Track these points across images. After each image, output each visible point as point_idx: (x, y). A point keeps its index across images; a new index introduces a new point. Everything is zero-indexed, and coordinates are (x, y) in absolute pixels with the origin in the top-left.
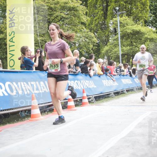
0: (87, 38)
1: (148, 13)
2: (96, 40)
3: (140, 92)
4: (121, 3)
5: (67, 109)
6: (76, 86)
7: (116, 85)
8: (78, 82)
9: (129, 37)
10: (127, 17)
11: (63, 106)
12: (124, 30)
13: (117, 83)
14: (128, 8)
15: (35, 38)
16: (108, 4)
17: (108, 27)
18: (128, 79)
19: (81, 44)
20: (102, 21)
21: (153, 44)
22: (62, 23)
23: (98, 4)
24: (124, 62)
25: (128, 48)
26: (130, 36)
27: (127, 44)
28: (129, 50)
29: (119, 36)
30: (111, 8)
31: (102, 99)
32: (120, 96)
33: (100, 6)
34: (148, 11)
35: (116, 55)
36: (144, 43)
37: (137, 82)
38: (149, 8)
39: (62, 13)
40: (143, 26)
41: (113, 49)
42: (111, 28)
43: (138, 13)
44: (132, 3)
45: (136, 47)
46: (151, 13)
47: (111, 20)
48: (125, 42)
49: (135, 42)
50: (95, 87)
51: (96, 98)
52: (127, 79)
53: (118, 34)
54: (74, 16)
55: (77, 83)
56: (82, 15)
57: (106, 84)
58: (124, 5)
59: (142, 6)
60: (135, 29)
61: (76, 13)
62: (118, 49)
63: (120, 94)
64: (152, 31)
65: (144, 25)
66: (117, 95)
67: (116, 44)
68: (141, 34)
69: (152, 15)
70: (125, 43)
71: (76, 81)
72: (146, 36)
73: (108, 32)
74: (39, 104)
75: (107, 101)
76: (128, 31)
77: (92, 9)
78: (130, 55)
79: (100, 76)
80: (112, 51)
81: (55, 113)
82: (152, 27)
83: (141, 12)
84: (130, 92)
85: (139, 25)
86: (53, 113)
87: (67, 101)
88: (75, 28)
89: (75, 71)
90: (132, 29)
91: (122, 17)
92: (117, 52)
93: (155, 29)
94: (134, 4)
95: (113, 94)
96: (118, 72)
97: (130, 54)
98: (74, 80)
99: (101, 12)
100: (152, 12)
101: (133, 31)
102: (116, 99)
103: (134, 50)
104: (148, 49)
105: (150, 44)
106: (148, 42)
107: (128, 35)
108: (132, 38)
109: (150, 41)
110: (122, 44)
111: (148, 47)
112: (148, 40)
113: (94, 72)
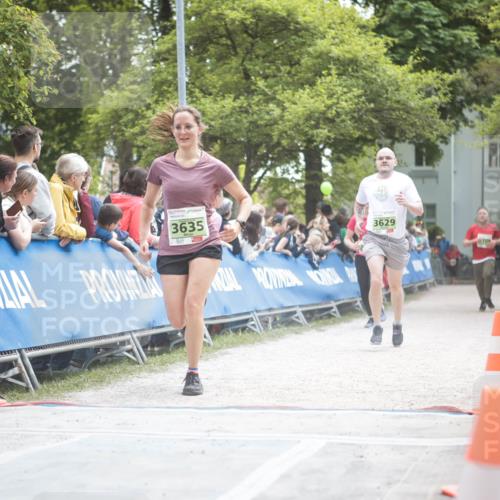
3: (280, 336)
9: (234, 48)
12: (209, 5)
21: (357, 91)
25: (229, 103)
26: (238, 39)
27: (220, 83)
28: (232, 114)
29: (180, 37)
36: (312, 84)
37: (267, 286)
45: (267, 101)
48: (212, 71)
49: (266, 77)
50: (41, 304)
53: (173, 27)
57: (102, 290)
60: (265, 3)
64: (352, 18)
66: (160, 353)
67: (163, 83)
68: (297, 32)
70: (212, 79)
72: (322, 45)
75: (101, 381)
76: (228, 12)
78: (235, 142)
79: (66, 249)
80: (144, 117)
84: (231, 337)
90: (250, 5)
93: (371, 10)
95: (135, 345)
97: (235, 135)
101: (254, 17)
102: (152, 371)
103: (255, 117)
104: (331, 114)
105: (339, 90)
106: (330, 81)
107: (229, 35)
108: (248, 52)
109: (339, 75)
110: (197, 84)
111: (329, 102)
112: (332, 66)
113: (37, 221)
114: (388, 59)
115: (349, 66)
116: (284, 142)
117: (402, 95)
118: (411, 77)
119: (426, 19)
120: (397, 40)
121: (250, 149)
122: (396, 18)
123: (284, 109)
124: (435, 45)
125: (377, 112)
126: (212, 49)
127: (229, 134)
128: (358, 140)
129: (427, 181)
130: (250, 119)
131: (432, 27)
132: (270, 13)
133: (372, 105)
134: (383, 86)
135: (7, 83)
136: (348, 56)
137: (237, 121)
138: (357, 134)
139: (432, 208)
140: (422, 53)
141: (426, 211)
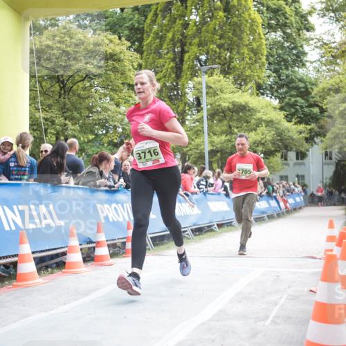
1: (264, 70)
4: (211, 47)
5: (93, 263)
6: (113, 214)
7: (197, 214)
8: (117, 208)
9: (225, 117)
10: (222, 77)
11: (85, 256)
12: (215, 101)
13: (199, 210)
14: (225, 59)
15: (31, 113)
16: (185, 47)
17: (184, 95)
18: (221, 202)
19: (127, 128)
20: (172, 83)
21: (273, 133)
22: (88, 84)
23: (164, 47)
24: (215, 166)
25: (223, 138)
26: (227, 114)
27: (220, 130)
28: (224, 142)
29: (205, 113)
30: (189, 56)
31: (167, 243)
32: (205, 235)
33: (168, 53)
34: (264, 65)
35: (197, 151)
36: (255, 130)
38: (267, 60)
39: (88, 65)
40: (253, 94)
41: (193, 140)
42: (190, 97)
43: (244, 68)
44: (232, 49)
46: (270, 70)
47: (190, 80)
48: (217, 126)
49: (237, 128)
50: (154, 217)
51: (155, 241)
52: (219, 201)
53: (202, 109)
54: (113, 72)
55: (115, 208)
56: (130, 70)
58: (215, 52)
59: (252, 55)
60: (237, 100)
61: (117, 66)
62: (202, 140)
63: (205, 232)
64: (270, 105)
65: (255, 93)
66: (199, 235)
67: (198, 131)
68: (249, 110)
69: (271, 73)
70: (217, 129)
71: (114, 205)
72: (259, 115)
73: (183, 105)
74: (33, 253)
76: (222, 104)
77: (151, 57)
78: (226, 153)
80: (191, 144)
81: (67, 270)
82: (271, 97)
83: (250, 68)
84: (226, 228)
85: (245, 93)
86: (63, 270)
87: (94, 245)
88: (116, 96)
89: (112, 184)
90: (231, 101)
91: (211, 75)
92: (201, 145)
93: (278, 101)
94: (236, 50)
95: (189, 232)
96: (201, 186)
97: (226, 150)
98: (110, 202)
99: (169, 64)
100: (272, 68)
101: (233, 105)
102: (196, 242)
104: (263, 141)
105: (266, 132)
106: (263, 128)
107: (223, 112)
108: (231, 118)
109: (266, 126)
110: (211, 131)
111: (262, 137)
112: (263, 123)
114: (285, 120)
115: (269, 123)
117: (291, 134)
119: (299, 104)
120: (288, 113)
122: (287, 104)
124: (303, 114)
125: (281, 140)
126: (217, 117)
127: (224, 150)
128: (274, 151)
129: (301, 166)
131: (301, 107)
134: (283, 130)
138: (273, 149)
139: (303, 177)
140: (298, 117)
141: (301, 178)
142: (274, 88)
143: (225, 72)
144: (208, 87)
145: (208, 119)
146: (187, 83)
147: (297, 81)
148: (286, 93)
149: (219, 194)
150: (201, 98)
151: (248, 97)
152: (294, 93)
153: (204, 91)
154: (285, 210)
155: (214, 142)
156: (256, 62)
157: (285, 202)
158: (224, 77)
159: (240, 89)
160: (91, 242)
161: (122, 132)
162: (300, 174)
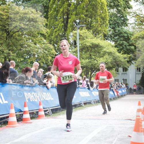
0: (46, 50)
1: (108, 28)
2: (54, 52)
3: (97, 105)
4: (82, 16)
5: (22, 122)
6: (32, 98)
9: (88, 50)
10: (87, 31)
12: (83, 42)
13: (75, 96)
14: (89, 22)
16: (69, 16)
17: (68, 39)
18: (86, 92)
19: (40, 55)
20: (62, 33)
21: (111, 58)
23: (58, 16)
24: (83, 74)
25: (87, 60)
26: (89, 49)
27: (86, 57)
29: (78, 48)
30: (71, 20)
31: (59, 112)
32: (78, 108)
33: (61, 18)
34: (108, 25)
36: (103, 57)
37: (95, 95)
38: (109, 22)
40: (102, 39)
42: (71, 41)
43: (98, 26)
44: (92, 17)
45: (94, 60)
47: (71, 32)
48: (84, 54)
49: (94, 56)
50: (53, 99)
51: (53, 111)
52: (84, 91)
53: (77, 46)
58: (84, 18)
59: (102, 20)
60: (94, 42)
64: (110, 45)
65: (103, 39)
68: (100, 47)
69: (111, 29)
70: (84, 56)
71: (33, 93)
72: (105, 50)
75: (64, 114)
76: (87, 44)
77: (52, 21)
78: (89, 68)
82: (111, 41)
83: (100, 26)
84: (88, 105)
85: (98, 39)
87: (22, 113)
88: (34, 39)
90: (91, 42)
91: (82, 29)
93: (114, 42)
94: (94, 18)
98: (31, 92)
99: (61, 24)
100: (111, 26)
101: (92, 44)
103: (92, 63)
104: (107, 62)
105: (108, 58)
106: (106, 56)
107: (87, 48)
108: (91, 51)
109: (108, 55)
110: (81, 57)
111: (106, 60)
112: (107, 53)
113: (52, 84)
114: (117, 52)
115: (110, 54)
116: (98, 68)
117: (120, 59)
118: (122, 55)
119: (124, 44)
120: (119, 49)
121: (91, 69)
122: (119, 44)
123: (98, 62)
124: (126, 49)
125: (115, 62)
126: (84, 50)
127: (87, 66)
129: (125, 75)
130: (91, 63)
131: (125, 46)
132: (95, 44)
133: (114, 61)
134: (116, 57)
135: (46, 58)
136: (110, 52)
137: (89, 64)
138: (111, 66)
139: (126, 80)
140: (124, 51)
141: (125, 80)
142: (112, 36)
143: (88, 28)
144: (80, 35)
145: (80, 51)
146: (70, 33)
147: (123, 33)
148: (118, 39)
149: (85, 88)
150: (76, 41)
151: (100, 40)
152: (122, 39)
153: (78, 37)
154: (117, 96)
155: (82, 63)
156: (103, 23)
157: (117, 92)
158: (88, 31)
159: (96, 36)
160: (21, 111)
161: (37, 57)
162: (125, 78)
